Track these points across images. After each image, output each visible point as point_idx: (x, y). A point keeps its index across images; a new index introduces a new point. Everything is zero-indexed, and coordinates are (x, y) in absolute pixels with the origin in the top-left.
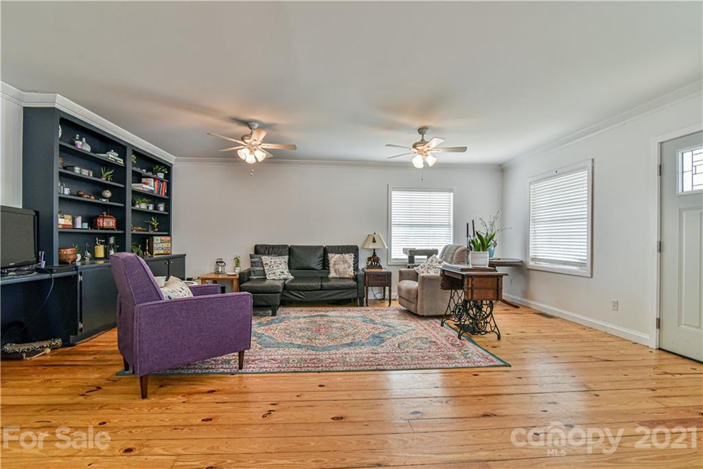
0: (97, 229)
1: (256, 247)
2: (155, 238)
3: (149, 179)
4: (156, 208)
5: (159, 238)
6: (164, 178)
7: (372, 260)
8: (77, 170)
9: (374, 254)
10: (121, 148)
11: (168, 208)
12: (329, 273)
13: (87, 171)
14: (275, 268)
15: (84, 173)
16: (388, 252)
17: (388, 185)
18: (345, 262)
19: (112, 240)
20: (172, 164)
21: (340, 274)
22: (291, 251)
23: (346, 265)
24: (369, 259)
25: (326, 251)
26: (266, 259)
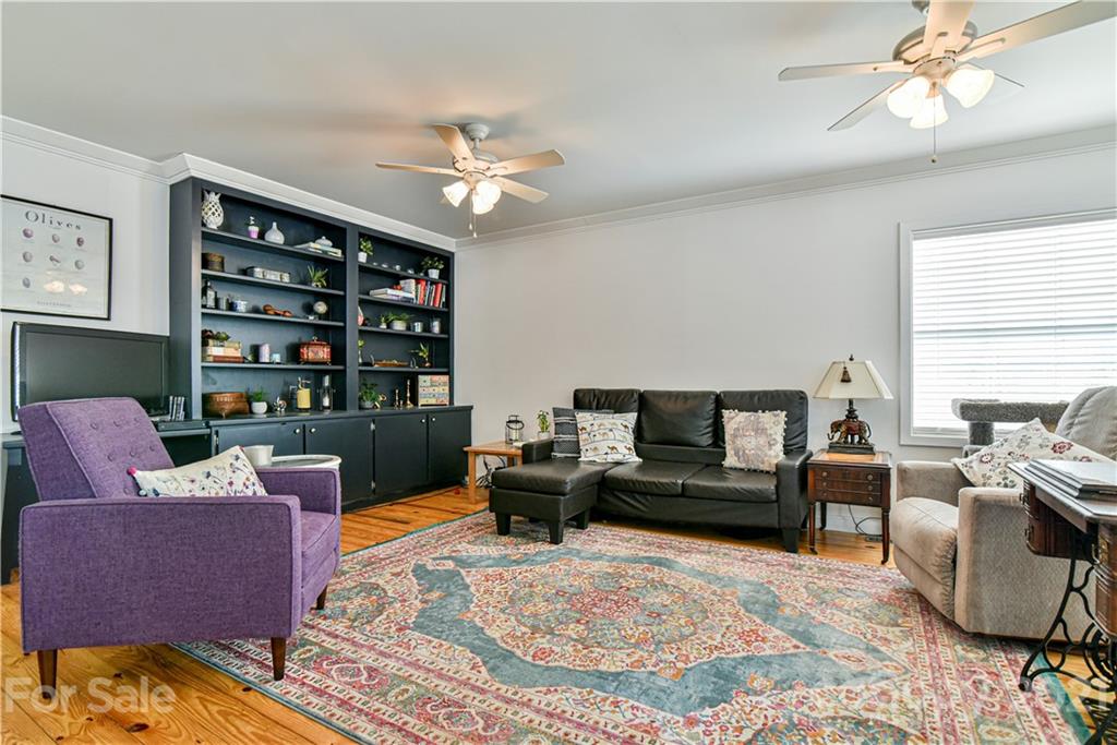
0: (299, 363)
1: (577, 393)
2: (421, 378)
3: (408, 281)
4: (427, 328)
5: (428, 378)
6: (440, 277)
7: (843, 428)
8: (258, 271)
9: (851, 414)
10: (335, 231)
11: (447, 327)
12: (724, 456)
13: (279, 274)
14: (598, 438)
15: (268, 277)
16: (901, 411)
17: (899, 225)
18: (760, 430)
19: (327, 381)
20: (453, 254)
21: (747, 462)
22: (643, 403)
23: (762, 440)
24: (836, 426)
25: (721, 402)
26: (584, 418)
